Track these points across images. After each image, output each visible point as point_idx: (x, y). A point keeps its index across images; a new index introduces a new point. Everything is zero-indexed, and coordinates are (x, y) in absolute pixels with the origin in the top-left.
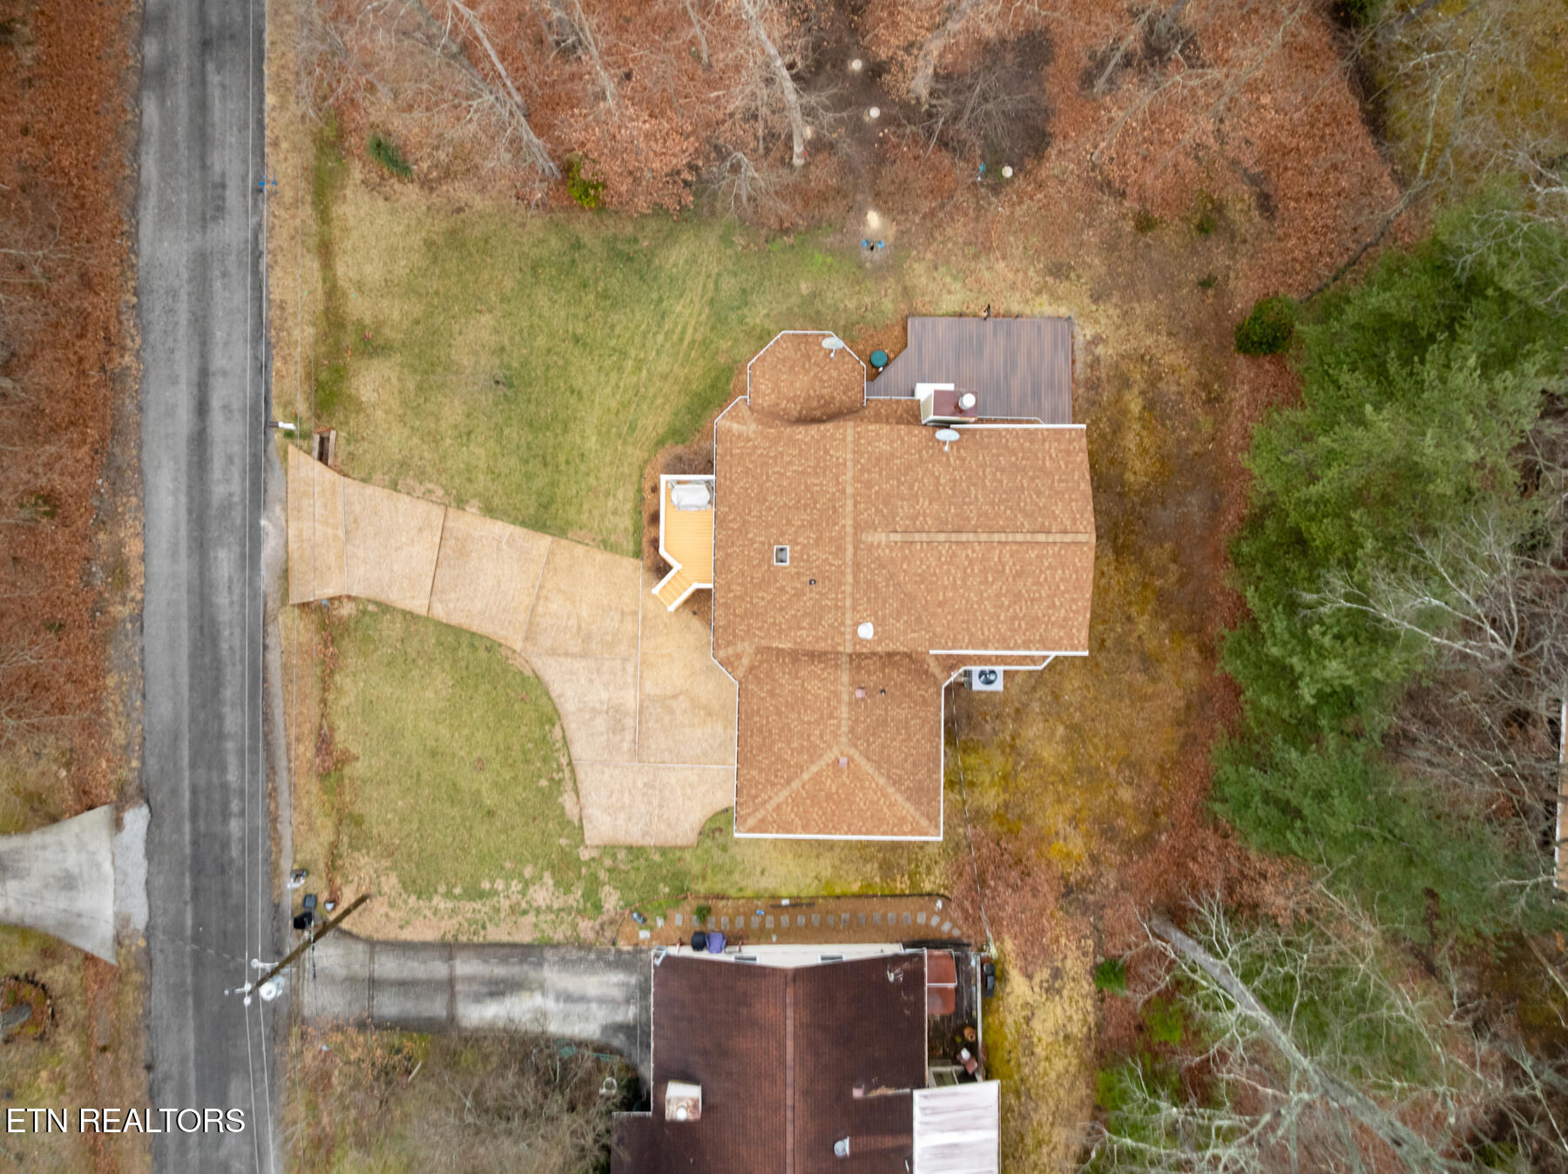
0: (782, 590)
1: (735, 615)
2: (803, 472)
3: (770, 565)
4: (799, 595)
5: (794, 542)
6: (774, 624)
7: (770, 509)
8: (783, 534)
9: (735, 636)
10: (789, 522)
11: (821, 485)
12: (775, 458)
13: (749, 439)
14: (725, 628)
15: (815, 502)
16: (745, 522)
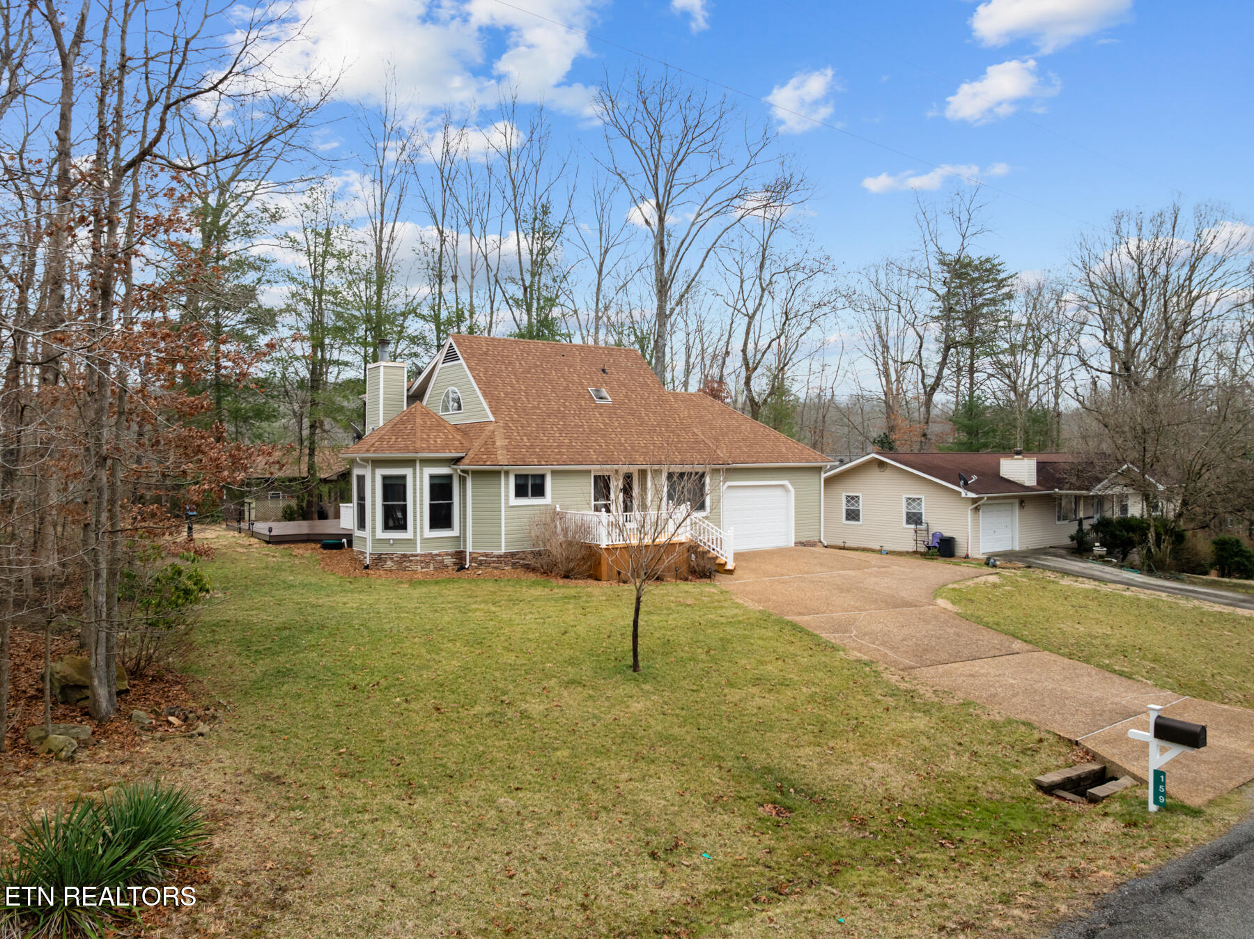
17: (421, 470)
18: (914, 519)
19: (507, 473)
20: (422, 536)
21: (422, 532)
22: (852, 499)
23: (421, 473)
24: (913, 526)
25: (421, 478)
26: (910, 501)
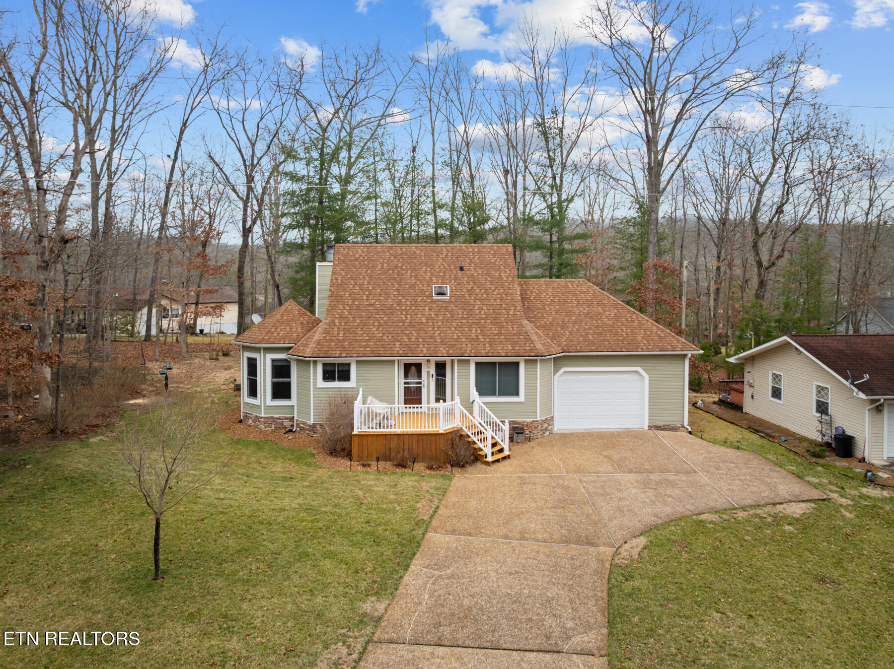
0: (470, 292)
1: (500, 334)
2: (371, 276)
3: (450, 302)
4: (473, 279)
5: (430, 282)
6: (501, 299)
7: (399, 303)
8: (422, 292)
9: (519, 334)
10: (413, 287)
11: (382, 264)
12: (354, 299)
13: (333, 322)
14: (514, 344)
15: (396, 267)
16: (411, 325)
17: (265, 356)
18: (822, 408)
19: (315, 362)
20: (265, 403)
21: (265, 401)
22: (776, 378)
23: (265, 358)
24: (819, 415)
25: (265, 361)
26: (821, 390)
